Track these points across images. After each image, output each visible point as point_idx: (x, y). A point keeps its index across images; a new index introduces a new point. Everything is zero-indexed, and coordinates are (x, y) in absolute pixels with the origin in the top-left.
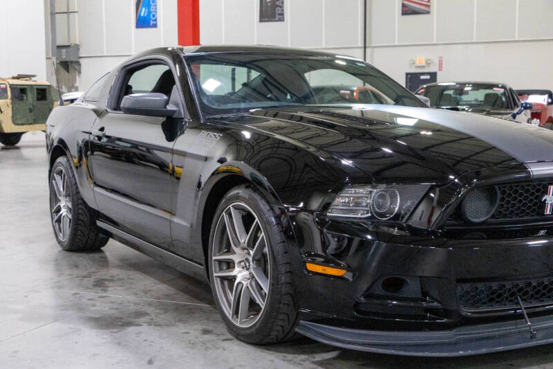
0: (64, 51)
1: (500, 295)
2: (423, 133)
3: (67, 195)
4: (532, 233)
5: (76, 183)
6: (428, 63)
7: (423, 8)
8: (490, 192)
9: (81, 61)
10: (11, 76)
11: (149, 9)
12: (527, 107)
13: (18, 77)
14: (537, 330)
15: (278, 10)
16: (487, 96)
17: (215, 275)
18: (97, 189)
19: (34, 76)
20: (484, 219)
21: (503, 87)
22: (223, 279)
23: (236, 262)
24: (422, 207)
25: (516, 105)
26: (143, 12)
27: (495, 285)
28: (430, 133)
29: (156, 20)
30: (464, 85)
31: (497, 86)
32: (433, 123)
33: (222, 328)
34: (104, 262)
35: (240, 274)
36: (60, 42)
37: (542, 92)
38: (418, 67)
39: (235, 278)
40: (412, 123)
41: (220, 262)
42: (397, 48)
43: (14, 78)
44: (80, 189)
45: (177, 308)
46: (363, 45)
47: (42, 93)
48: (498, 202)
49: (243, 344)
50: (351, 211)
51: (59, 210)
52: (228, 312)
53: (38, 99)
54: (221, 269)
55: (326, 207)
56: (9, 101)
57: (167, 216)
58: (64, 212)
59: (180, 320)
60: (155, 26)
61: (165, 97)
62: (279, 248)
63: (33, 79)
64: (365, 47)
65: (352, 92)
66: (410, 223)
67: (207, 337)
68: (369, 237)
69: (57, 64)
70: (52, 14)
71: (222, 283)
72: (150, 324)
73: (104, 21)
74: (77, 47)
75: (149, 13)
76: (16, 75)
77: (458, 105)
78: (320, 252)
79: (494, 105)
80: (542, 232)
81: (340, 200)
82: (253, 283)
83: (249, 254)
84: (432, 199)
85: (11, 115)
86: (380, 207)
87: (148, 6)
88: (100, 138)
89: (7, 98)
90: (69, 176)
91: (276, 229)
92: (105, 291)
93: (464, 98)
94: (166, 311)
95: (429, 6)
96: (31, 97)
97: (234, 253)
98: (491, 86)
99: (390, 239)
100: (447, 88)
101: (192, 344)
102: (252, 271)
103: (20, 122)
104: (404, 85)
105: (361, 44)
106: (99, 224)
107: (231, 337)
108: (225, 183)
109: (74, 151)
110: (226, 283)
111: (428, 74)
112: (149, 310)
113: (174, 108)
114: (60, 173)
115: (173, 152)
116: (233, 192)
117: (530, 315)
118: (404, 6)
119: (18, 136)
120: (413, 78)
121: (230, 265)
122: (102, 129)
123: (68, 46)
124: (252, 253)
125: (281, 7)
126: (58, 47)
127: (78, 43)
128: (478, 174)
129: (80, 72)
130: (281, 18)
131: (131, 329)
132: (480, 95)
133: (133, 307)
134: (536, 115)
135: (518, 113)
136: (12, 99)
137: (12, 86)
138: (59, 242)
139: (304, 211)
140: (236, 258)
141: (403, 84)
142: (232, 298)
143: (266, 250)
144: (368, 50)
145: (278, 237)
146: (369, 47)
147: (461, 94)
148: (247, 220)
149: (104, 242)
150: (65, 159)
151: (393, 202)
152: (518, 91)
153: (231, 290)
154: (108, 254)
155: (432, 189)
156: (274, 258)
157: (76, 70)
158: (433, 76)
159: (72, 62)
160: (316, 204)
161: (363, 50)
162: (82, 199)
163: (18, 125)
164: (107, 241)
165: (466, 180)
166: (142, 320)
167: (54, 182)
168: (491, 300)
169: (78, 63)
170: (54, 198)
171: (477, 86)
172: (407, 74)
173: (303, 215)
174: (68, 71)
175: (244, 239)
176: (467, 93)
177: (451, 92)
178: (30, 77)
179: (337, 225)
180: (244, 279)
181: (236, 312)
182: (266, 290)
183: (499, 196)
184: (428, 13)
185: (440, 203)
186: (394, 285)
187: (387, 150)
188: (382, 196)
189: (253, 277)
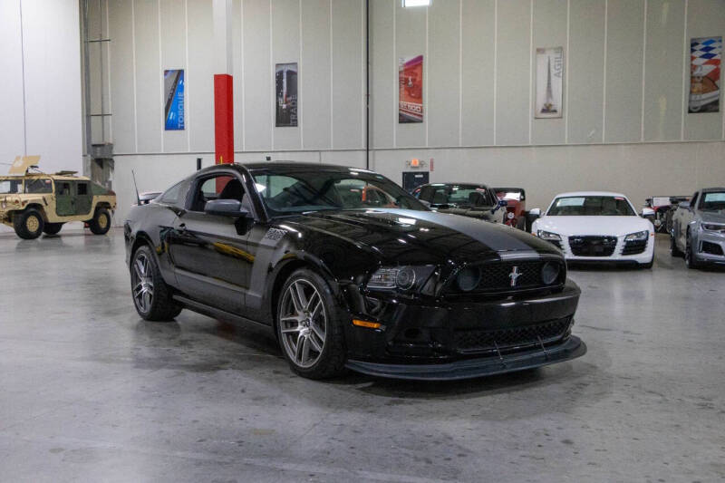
0: (99, 149)
1: (482, 340)
2: (422, 229)
3: (149, 276)
4: (504, 298)
5: (157, 267)
6: (422, 164)
7: (416, 117)
8: (475, 271)
9: (114, 158)
10: (54, 173)
11: (177, 113)
12: (504, 204)
13: (62, 174)
14: (507, 363)
15: (292, 117)
16: (471, 195)
17: (282, 331)
18: (177, 271)
19: (75, 172)
20: (471, 289)
21: (484, 188)
22: (288, 334)
23: (299, 321)
24: (430, 282)
25: (495, 202)
26: (172, 116)
27: (478, 333)
28: (427, 230)
29: (183, 123)
30: (453, 185)
31: (478, 187)
32: (428, 222)
33: (287, 369)
34: (177, 328)
35: (302, 330)
36: (95, 141)
37: (515, 191)
38: (413, 167)
39: (298, 333)
40: (413, 222)
41: (286, 322)
42: (395, 151)
43: (57, 174)
44: (162, 271)
45: (250, 358)
46: (366, 148)
47: (83, 187)
48: (481, 278)
49: (306, 380)
50: (382, 284)
51: (140, 287)
52: (294, 358)
53: (79, 193)
54: (287, 328)
55: (366, 281)
56: (53, 195)
57: (242, 290)
58: (144, 290)
59: (255, 366)
60: (182, 128)
61: (238, 203)
62: (333, 310)
63: (75, 175)
64: (368, 150)
65: (361, 190)
66: (422, 291)
67: (279, 375)
68: (394, 301)
69: (92, 161)
70: (88, 116)
71: (288, 336)
72: (233, 369)
73: (136, 122)
74: (111, 146)
75: (178, 116)
76: (59, 171)
77: (448, 202)
78: (365, 313)
79: (476, 203)
80: (510, 298)
81: (375, 277)
82: (313, 336)
83: (309, 315)
84: (436, 276)
85: (55, 206)
86: (402, 281)
87: (176, 111)
88: (181, 232)
89: (51, 192)
90: (151, 262)
91: (330, 297)
92: (191, 348)
93: (453, 196)
94: (242, 360)
95: (421, 116)
96: (73, 191)
97: (297, 315)
98: (474, 187)
99: (409, 302)
100: (438, 188)
101: (270, 380)
102: (312, 327)
103: (63, 214)
104: (401, 186)
105: (364, 147)
106: (175, 297)
107: (295, 375)
108: (290, 266)
109: (157, 241)
110: (290, 337)
111: (422, 173)
112: (231, 360)
113: (246, 211)
114: (142, 259)
115: (247, 243)
116: (297, 272)
117: (503, 354)
118: (400, 115)
119: (59, 226)
120: (408, 177)
121: (294, 324)
122: (183, 225)
123: (103, 145)
124: (312, 315)
125: (296, 114)
126: (94, 146)
127: (111, 142)
128: (466, 260)
129: (113, 168)
130: (295, 123)
131: (221, 372)
132: (466, 194)
133: (216, 358)
134: (511, 209)
135: (496, 209)
136: (56, 192)
137: (55, 181)
138: (140, 313)
139: (354, 284)
140: (299, 319)
141: (400, 183)
142: (296, 349)
143: (323, 313)
144: (370, 152)
145: (331, 303)
146: (372, 150)
147: (450, 193)
148: (308, 291)
149: (178, 312)
150: (147, 248)
151: (411, 278)
152: (494, 189)
153: (295, 342)
154: (179, 323)
155: (437, 270)
156: (329, 318)
157: (109, 165)
158: (426, 175)
159: (106, 159)
160: (360, 278)
161: (365, 152)
162: (163, 279)
163: (61, 215)
164: (179, 311)
165: (459, 262)
166: (227, 366)
167: (135, 266)
168: (477, 343)
169: (112, 160)
170: (135, 278)
171: (463, 187)
172: (404, 173)
173: (353, 286)
174: (102, 167)
175: (305, 306)
176: (455, 192)
177: (442, 191)
178: (72, 173)
179: (374, 293)
180: (305, 333)
181: (300, 358)
182: (323, 339)
183: (481, 273)
184: (421, 121)
185: (442, 279)
186: (413, 333)
187: (402, 241)
188: (404, 274)
189: (313, 331)
